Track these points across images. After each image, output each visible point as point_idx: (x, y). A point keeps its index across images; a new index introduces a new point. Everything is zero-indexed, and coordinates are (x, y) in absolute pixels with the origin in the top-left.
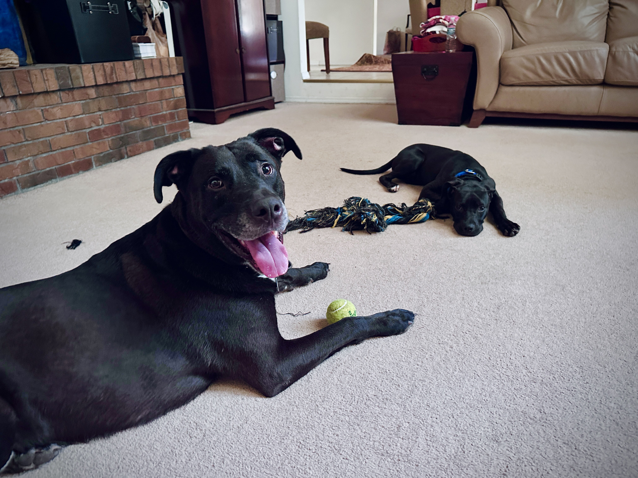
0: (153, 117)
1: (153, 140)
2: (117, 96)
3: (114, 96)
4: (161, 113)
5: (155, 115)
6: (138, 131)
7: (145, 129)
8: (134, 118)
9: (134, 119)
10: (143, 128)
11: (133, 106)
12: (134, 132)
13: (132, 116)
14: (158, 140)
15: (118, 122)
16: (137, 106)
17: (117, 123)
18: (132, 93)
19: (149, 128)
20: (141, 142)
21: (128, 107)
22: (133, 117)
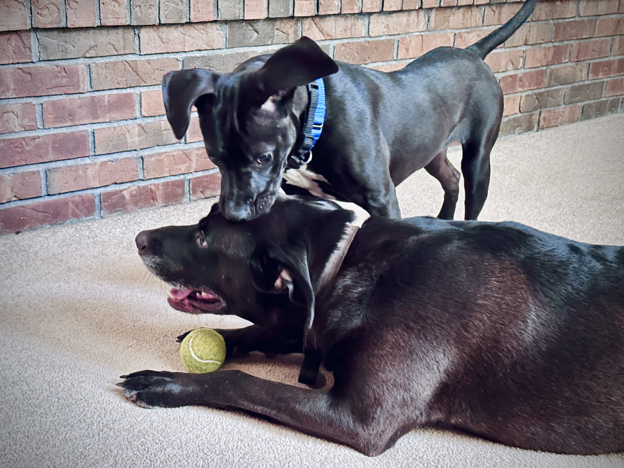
0: (593, 63)
1: (580, 104)
2: (556, 21)
3: (551, 22)
4: (607, 59)
5: (597, 61)
6: (565, 86)
7: (576, 84)
8: (566, 62)
9: (565, 65)
10: (574, 82)
11: (572, 42)
12: (560, 87)
13: (565, 59)
14: (589, 105)
15: (543, 66)
16: (577, 42)
17: (542, 68)
18: (578, 19)
19: (581, 83)
20: (563, 106)
21: (565, 43)
22: (567, 60)
